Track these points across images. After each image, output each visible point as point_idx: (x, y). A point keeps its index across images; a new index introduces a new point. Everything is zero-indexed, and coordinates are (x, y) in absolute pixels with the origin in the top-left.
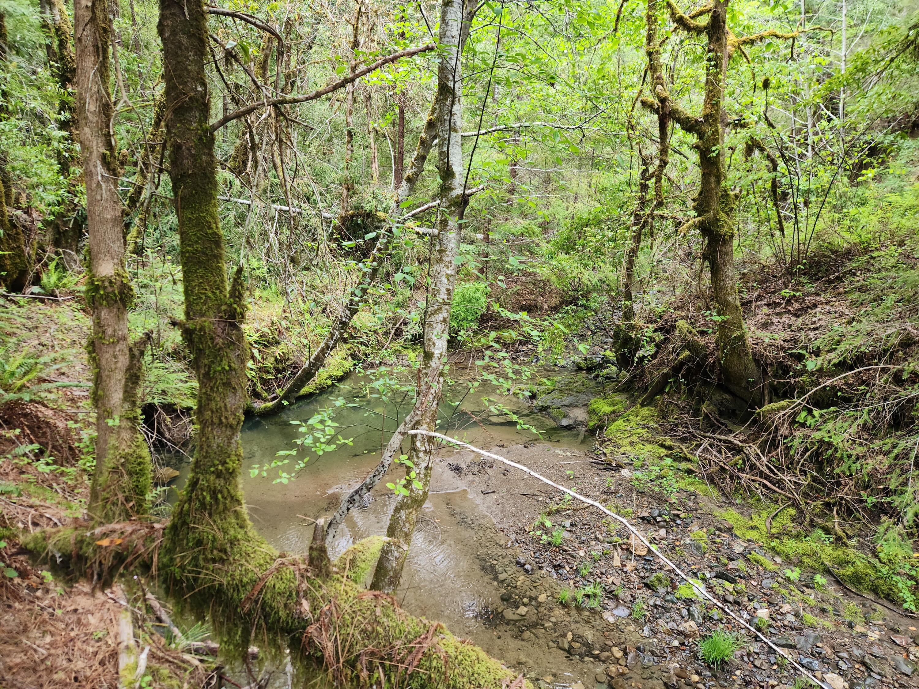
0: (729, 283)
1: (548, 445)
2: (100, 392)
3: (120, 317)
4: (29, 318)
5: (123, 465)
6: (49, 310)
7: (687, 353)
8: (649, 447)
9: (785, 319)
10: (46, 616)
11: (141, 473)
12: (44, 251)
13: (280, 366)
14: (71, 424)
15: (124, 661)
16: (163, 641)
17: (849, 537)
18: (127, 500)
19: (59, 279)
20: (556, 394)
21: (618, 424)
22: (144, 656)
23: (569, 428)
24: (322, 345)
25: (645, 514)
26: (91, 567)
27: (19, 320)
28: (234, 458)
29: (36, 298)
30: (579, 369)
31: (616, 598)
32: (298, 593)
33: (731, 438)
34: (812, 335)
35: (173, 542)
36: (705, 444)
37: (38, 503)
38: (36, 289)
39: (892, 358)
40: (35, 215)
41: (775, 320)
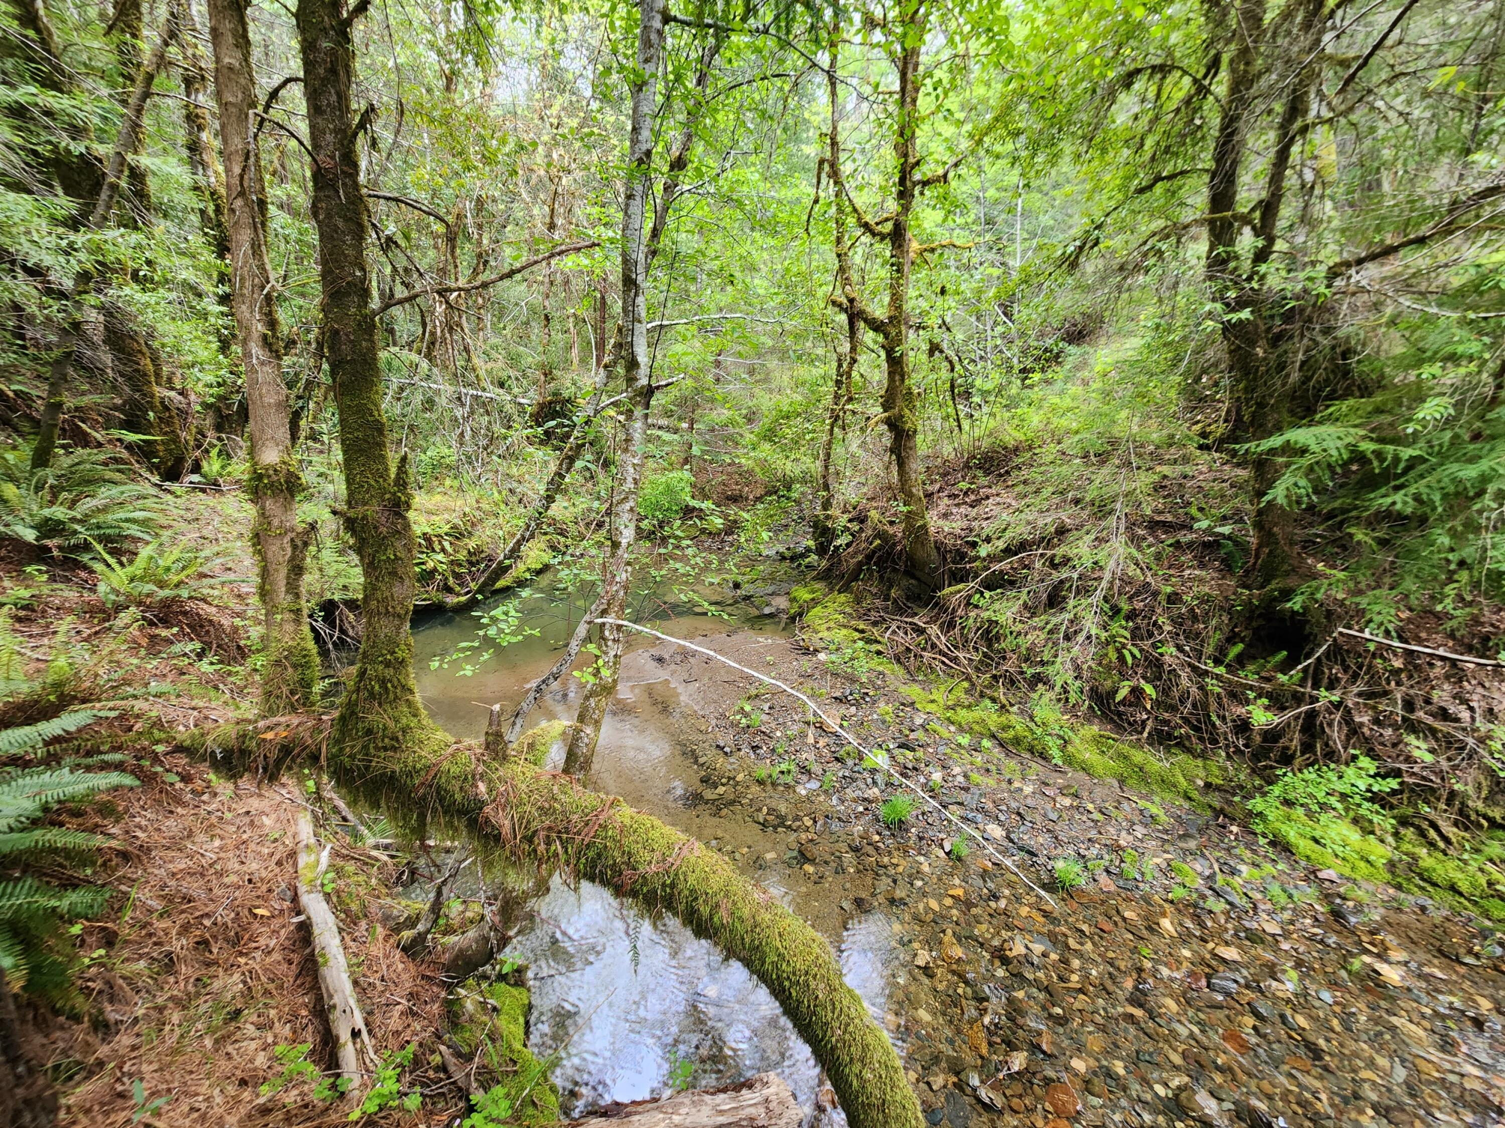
0: (913, 476)
1: (751, 632)
2: (267, 587)
3: (287, 507)
4: (187, 509)
5: (286, 658)
6: (210, 500)
7: (878, 542)
8: (844, 631)
9: (963, 509)
10: (214, 819)
11: (307, 665)
12: (204, 436)
13: (474, 559)
14: (238, 622)
15: (304, 860)
16: (348, 839)
17: (1012, 705)
18: (293, 693)
19: (223, 467)
20: (759, 583)
21: (817, 610)
22: (325, 856)
23: (771, 616)
24: (518, 536)
25: (838, 694)
26: (255, 760)
27: (175, 511)
28: (403, 647)
29: (195, 488)
30: (783, 558)
31: (809, 772)
32: (473, 776)
33: (916, 620)
34: (984, 524)
35: (342, 732)
36: (894, 627)
37: (201, 704)
38: (196, 478)
39: (1049, 545)
40: (193, 397)
41: (954, 511)
